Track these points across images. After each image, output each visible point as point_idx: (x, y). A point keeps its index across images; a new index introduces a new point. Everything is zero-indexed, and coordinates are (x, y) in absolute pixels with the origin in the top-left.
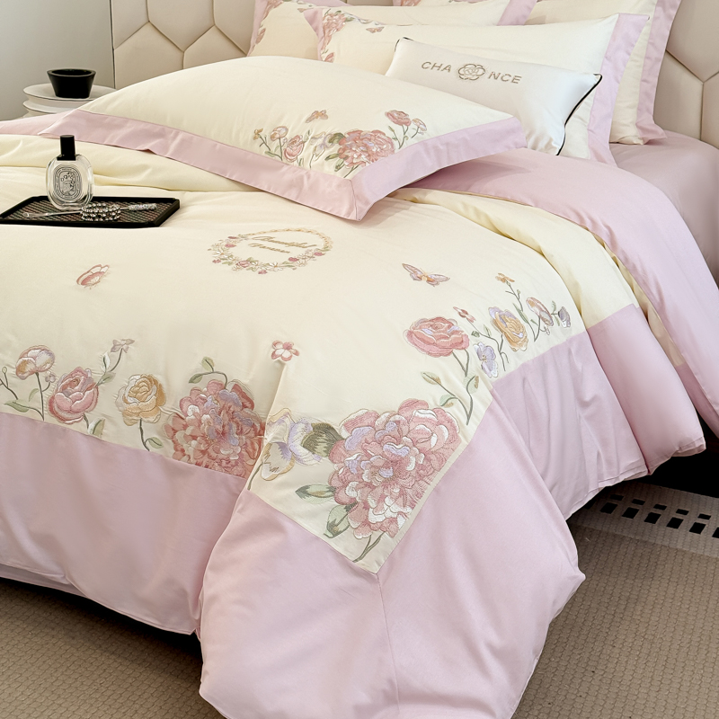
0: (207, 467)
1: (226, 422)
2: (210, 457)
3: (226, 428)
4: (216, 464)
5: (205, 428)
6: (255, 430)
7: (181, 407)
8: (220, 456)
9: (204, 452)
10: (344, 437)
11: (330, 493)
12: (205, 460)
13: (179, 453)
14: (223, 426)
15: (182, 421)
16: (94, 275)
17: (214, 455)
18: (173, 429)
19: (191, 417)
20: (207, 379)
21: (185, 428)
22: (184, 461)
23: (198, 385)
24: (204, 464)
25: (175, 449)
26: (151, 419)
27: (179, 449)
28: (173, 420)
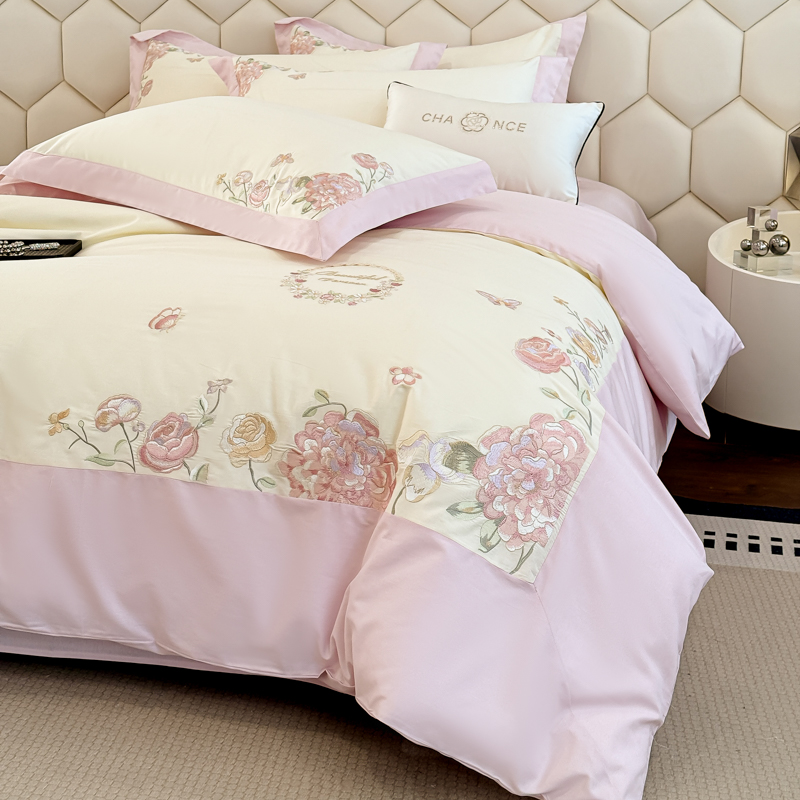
0: (331, 500)
1: (349, 453)
2: (333, 489)
3: (350, 458)
4: (342, 497)
5: (326, 461)
6: (380, 458)
7: (296, 441)
8: (345, 488)
9: (326, 486)
10: (484, 453)
11: (479, 509)
12: (329, 493)
14: (347, 457)
16: (166, 319)
17: (338, 487)
18: (289, 466)
19: (308, 451)
20: (322, 412)
21: (302, 462)
22: (303, 498)
23: (313, 418)
24: (328, 498)
25: (292, 486)
26: (261, 458)
27: (296, 485)
28: (289, 456)
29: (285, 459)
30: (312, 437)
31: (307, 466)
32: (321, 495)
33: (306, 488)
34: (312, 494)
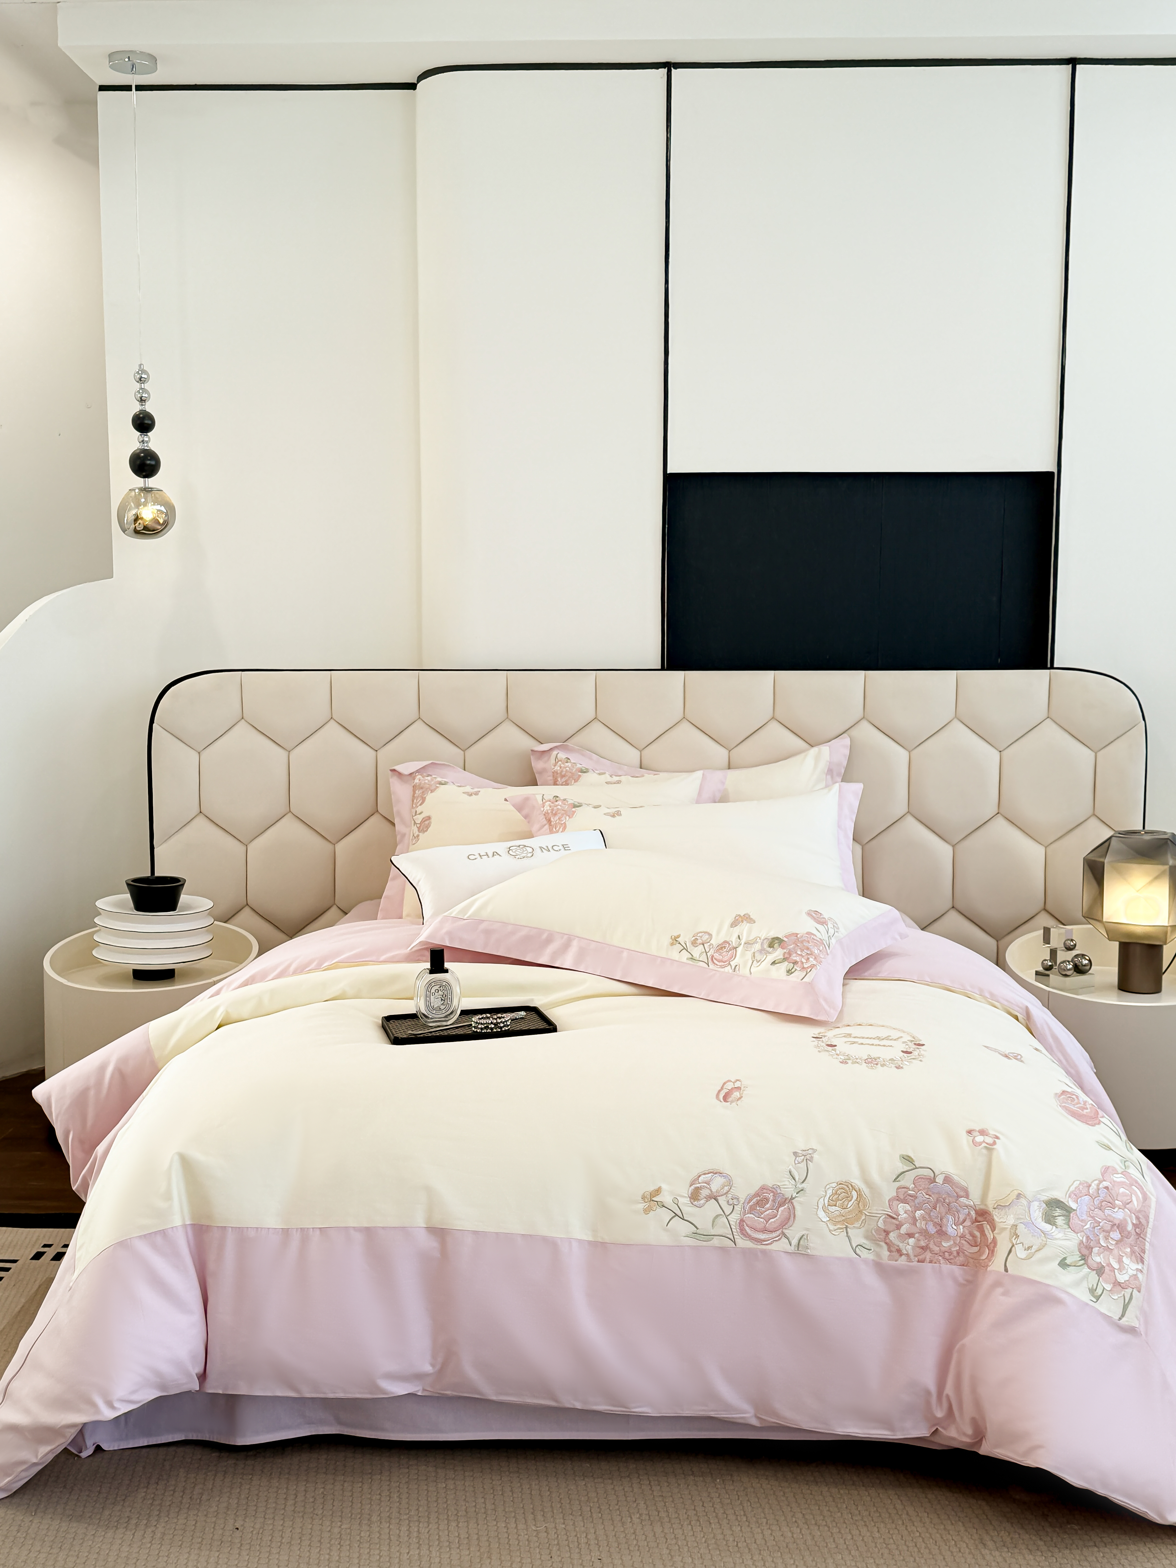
0: (931, 1262)
2: (931, 1251)
4: (940, 1258)
5: (921, 1224)
6: (970, 1218)
7: (890, 1206)
8: (943, 1249)
9: (924, 1249)
10: (1074, 1208)
11: (1083, 1262)
12: (928, 1255)
13: (896, 1254)
14: (940, 1220)
15: (894, 1221)
16: (730, 1091)
17: (936, 1249)
18: (885, 1231)
19: (903, 1216)
20: (911, 1176)
21: (898, 1227)
22: (902, 1261)
23: (902, 1183)
24: (928, 1260)
25: (890, 1251)
26: (857, 1225)
27: (894, 1250)
28: (884, 1222)
29: (881, 1224)
30: (904, 1201)
31: (903, 1230)
32: (920, 1257)
33: (904, 1252)
34: (912, 1257)
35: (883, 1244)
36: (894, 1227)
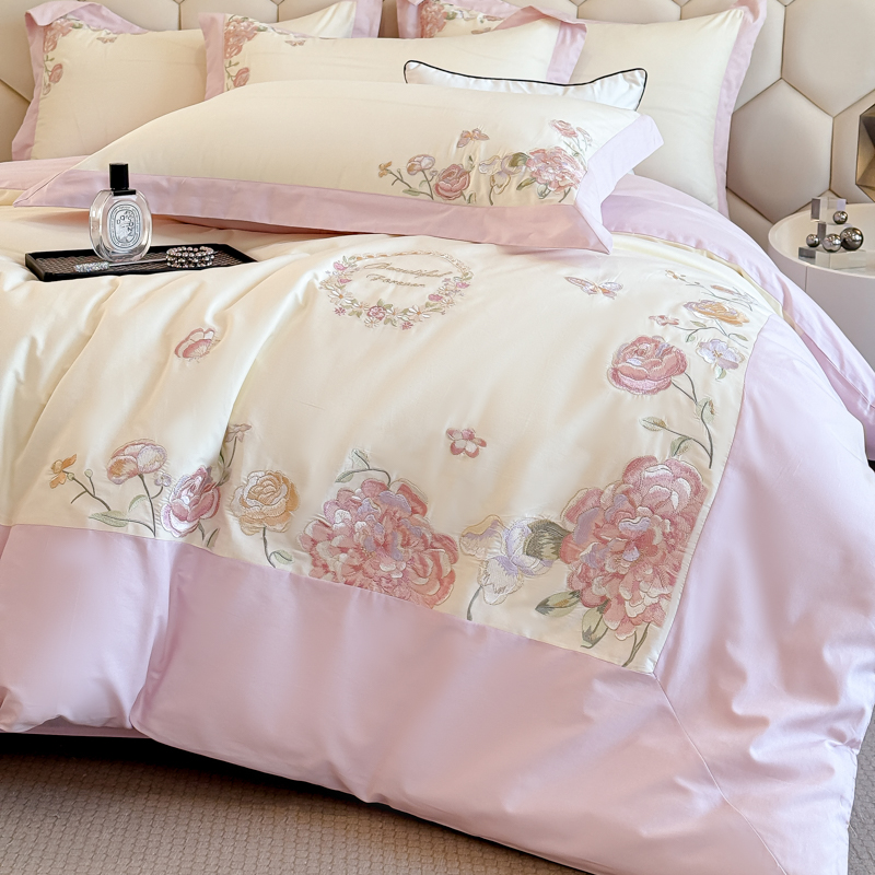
0: (361, 586)
1: (389, 532)
2: (365, 573)
3: (389, 539)
4: (374, 583)
5: (359, 538)
6: (426, 542)
7: (325, 511)
8: (380, 573)
9: (357, 568)
10: (571, 530)
12: (359, 577)
13: (321, 570)
14: (385, 536)
15: (327, 530)
16: (197, 344)
17: (371, 571)
18: (313, 540)
19: (339, 524)
20: (359, 479)
21: (331, 537)
22: (326, 580)
23: (347, 485)
24: (358, 583)
25: (315, 565)
26: (279, 527)
27: (319, 564)
28: (314, 528)
29: (309, 532)
30: (346, 508)
31: (336, 542)
32: (350, 579)
33: (331, 569)
34: (339, 576)
35: (306, 555)
36: (325, 537)
